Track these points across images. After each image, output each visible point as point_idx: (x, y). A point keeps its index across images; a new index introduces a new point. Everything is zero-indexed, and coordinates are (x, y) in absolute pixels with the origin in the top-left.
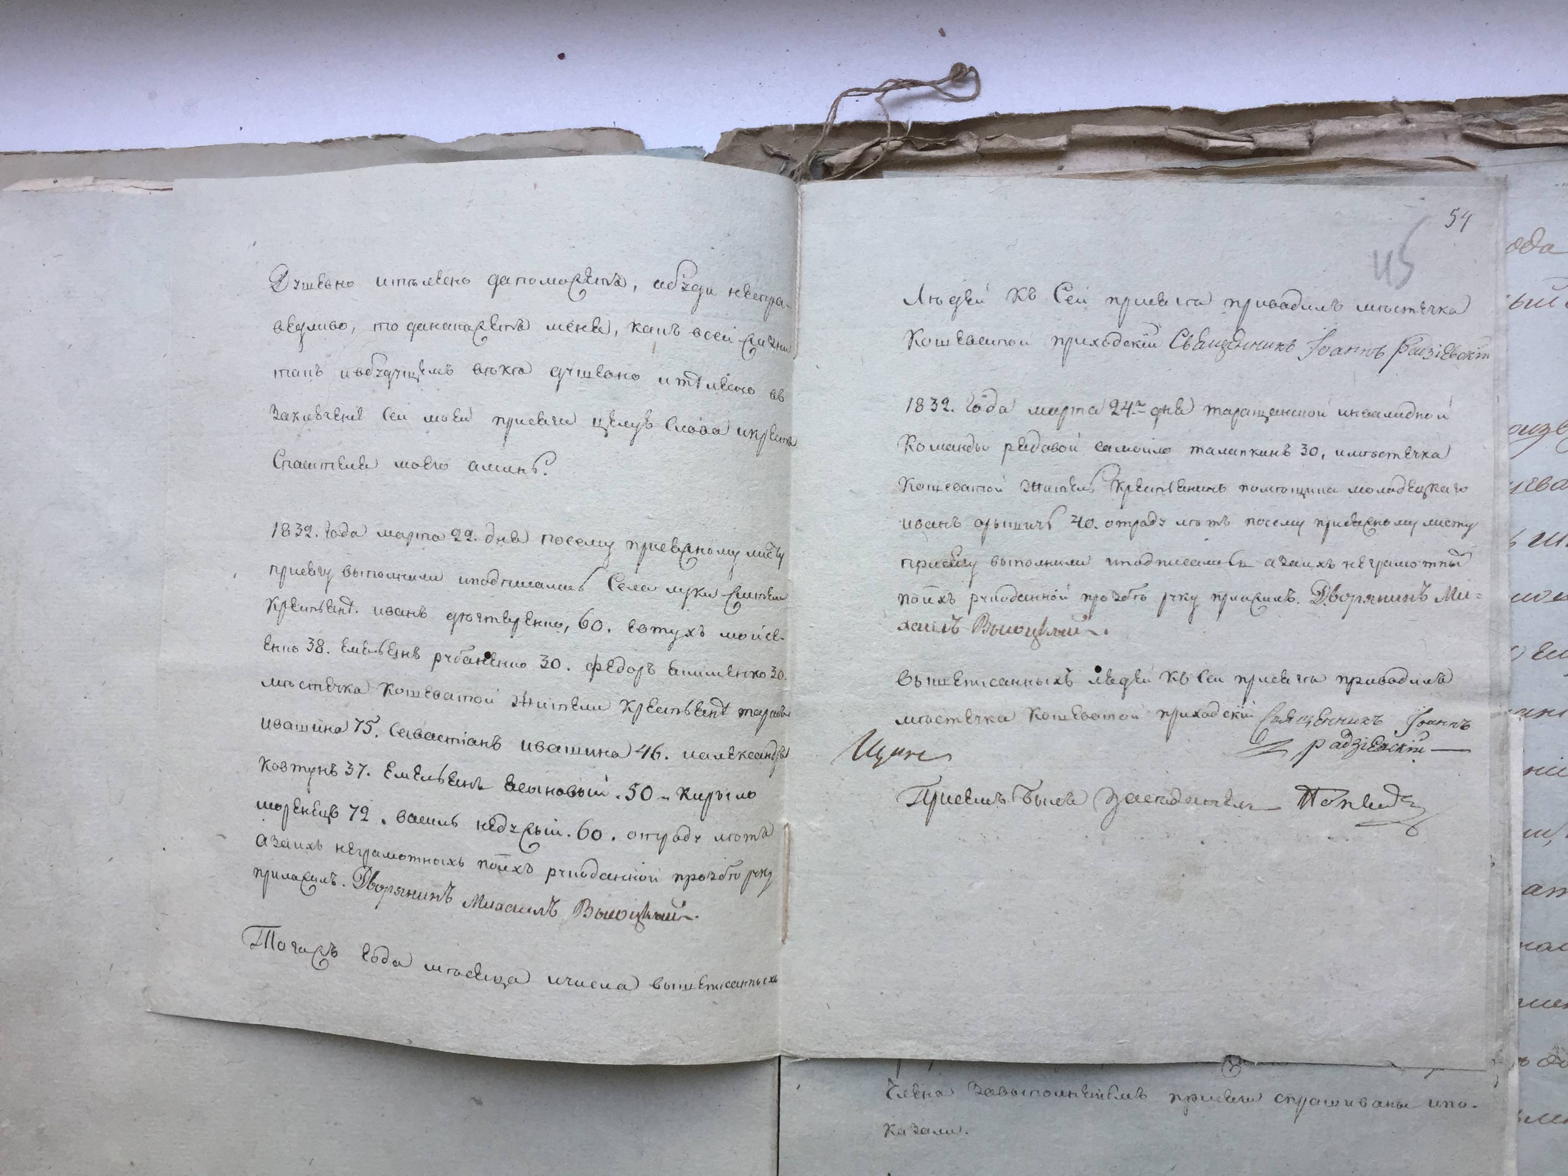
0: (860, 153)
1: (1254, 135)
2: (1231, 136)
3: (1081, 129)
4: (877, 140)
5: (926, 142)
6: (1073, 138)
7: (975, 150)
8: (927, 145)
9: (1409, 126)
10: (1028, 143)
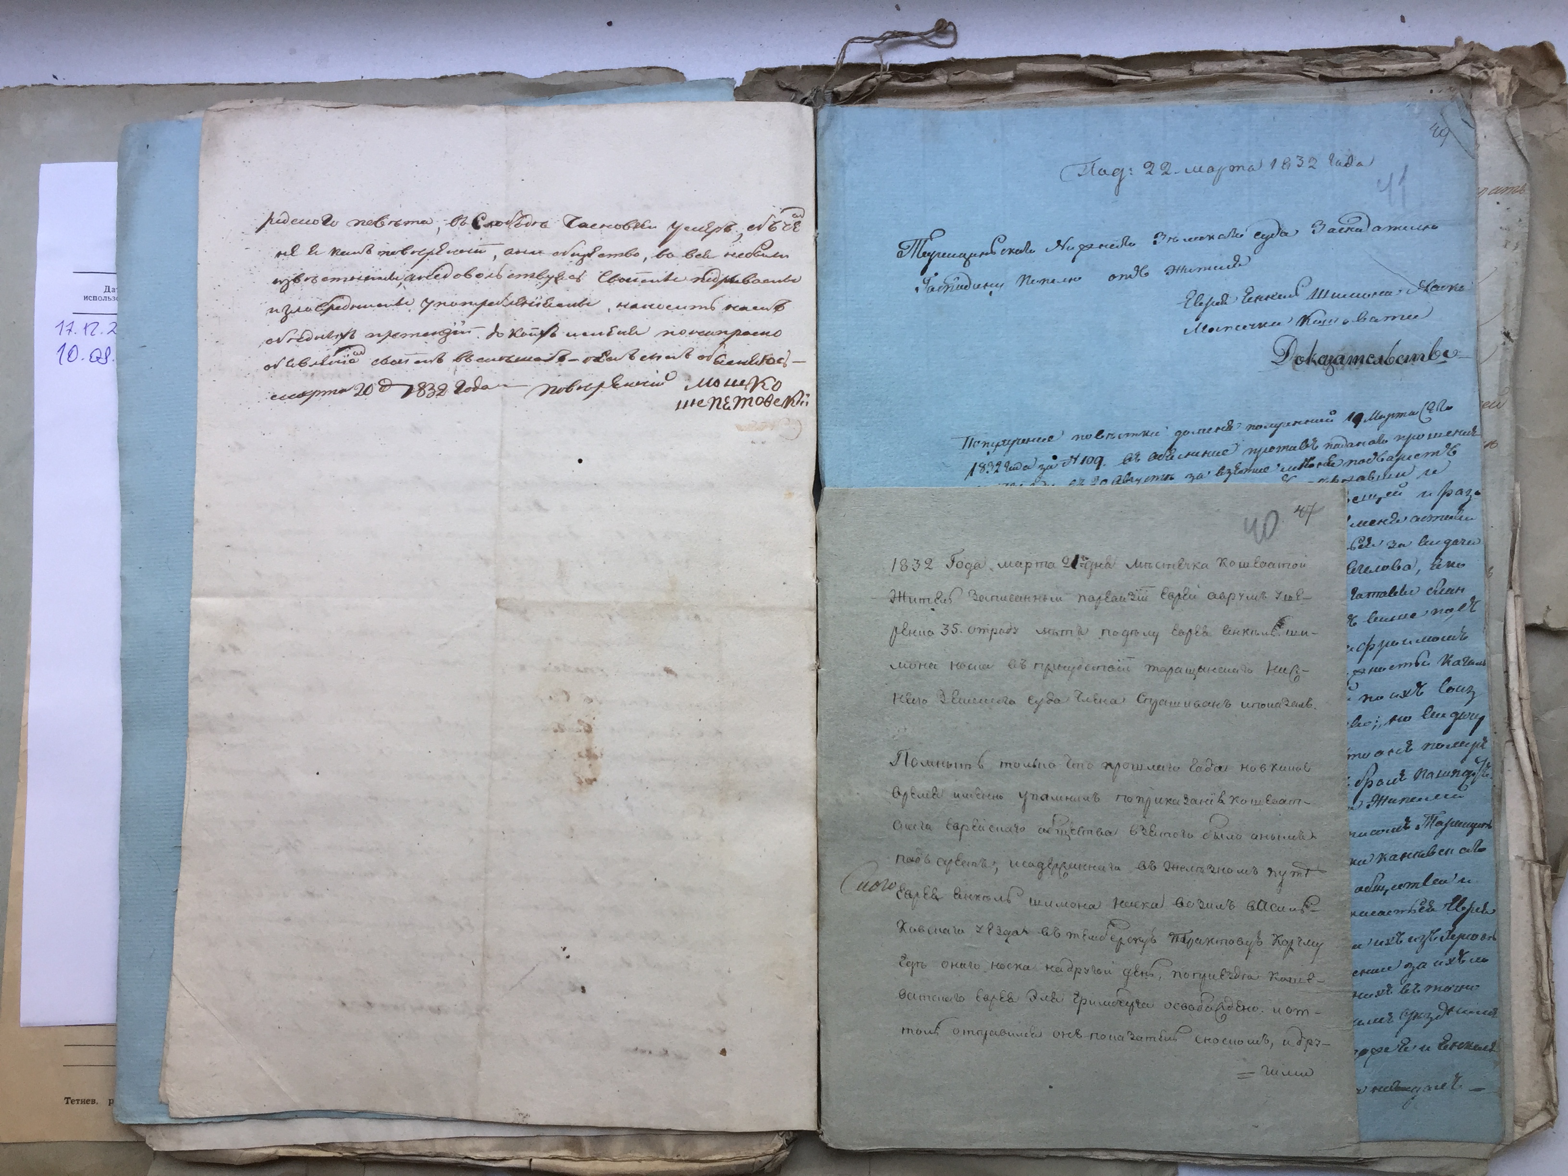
0: (860, 83)
1: (1151, 71)
2: (1134, 72)
3: (1023, 67)
4: (873, 73)
5: (909, 76)
6: (1018, 73)
7: (945, 82)
8: (909, 78)
9: (1264, 65)
10: (985, 77)
